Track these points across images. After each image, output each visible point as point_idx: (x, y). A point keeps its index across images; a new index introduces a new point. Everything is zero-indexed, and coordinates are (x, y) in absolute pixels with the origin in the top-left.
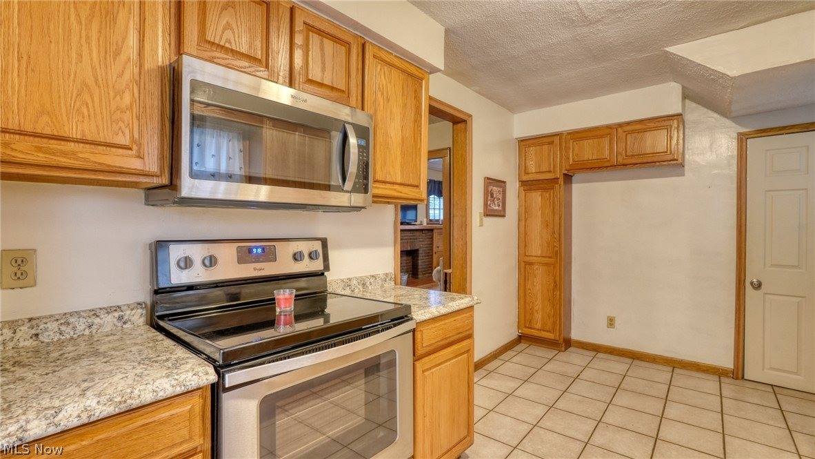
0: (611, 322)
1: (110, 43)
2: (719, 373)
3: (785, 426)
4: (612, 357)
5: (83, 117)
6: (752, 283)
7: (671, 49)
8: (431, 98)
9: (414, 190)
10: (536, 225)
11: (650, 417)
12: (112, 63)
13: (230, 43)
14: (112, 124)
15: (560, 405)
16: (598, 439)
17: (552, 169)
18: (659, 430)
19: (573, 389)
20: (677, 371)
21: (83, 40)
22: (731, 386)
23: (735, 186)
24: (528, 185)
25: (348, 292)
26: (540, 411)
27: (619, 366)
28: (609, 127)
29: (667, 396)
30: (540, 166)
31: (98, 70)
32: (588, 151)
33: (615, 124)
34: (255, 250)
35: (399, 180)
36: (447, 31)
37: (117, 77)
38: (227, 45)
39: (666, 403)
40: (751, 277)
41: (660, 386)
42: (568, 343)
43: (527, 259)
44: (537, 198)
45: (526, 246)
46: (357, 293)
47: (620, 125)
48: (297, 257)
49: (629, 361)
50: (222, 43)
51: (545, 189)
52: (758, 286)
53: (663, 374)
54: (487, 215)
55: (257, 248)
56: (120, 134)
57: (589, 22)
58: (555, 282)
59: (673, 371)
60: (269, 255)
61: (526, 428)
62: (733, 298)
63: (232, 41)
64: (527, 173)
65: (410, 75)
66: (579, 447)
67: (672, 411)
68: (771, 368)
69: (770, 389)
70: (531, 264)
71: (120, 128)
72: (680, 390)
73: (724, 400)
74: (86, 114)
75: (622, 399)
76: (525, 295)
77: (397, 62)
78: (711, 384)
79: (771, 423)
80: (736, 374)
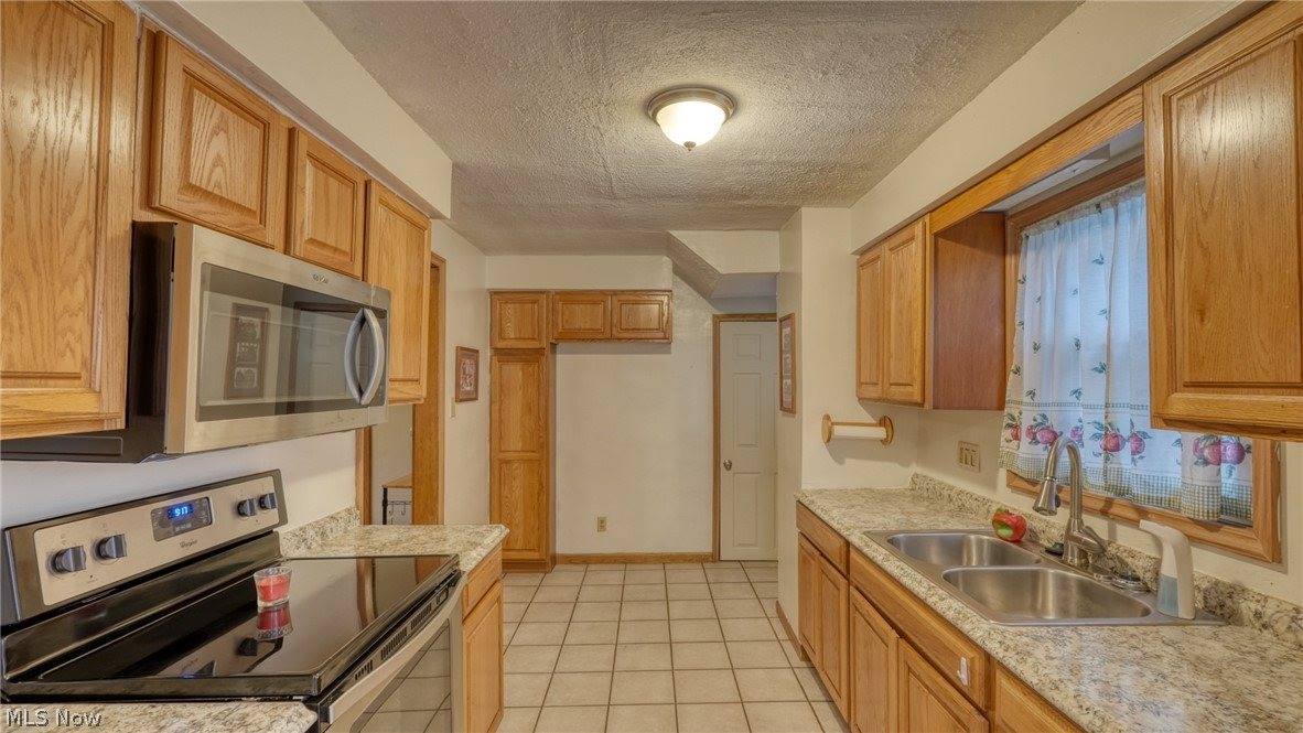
0: (602, 524)
1: (58, 195)
2: (700, 559)
3: (753, 596)
4: (604, 567)
5: (11, 331)
6: (725, 464)
7: (675, 233)
8: (433, 255)
9: (414, 385)
10: (515, 408)
11: (658, 623)
12: (61, 229)
13: (220, 188)
14: (55, 339)
15: (571, 639)
16: (622, 663)
17: (536, 336)
18: (670, 633)
19: (578, 615)
20: (668, 566)
21: (16, 192)
22: (713, 571)
24: (503, 354)
25: (302, 552)
26: (552, 654)
27: (613, 576)
28: (603, 293)
29: (667, 596)
30: (520, 332)
31: (38, 243)
32: (582, 318)
33: (610, 291)
34: (177, 512)
35: (401, 376)
36: (456, 166)
37: (67, 255)
38: (216, 192)
39: (668, 604)
40: (724, 459)
41: (658, 587)
42: (554, 560)
43: (502, 456)
44: (515, 372)
45: (501, 438)
46: (316, 551)
47: (615, 293)
48: (240, 510)
49: (622, 567)
50: (210, 189)
51: (527, 361)
52: (729, 466)
53: (655, 574)
54: (461, 401)
55: (180, 506)
56: (68, 354)
57: (613, 196)
58: (541, 484)
59: (664, 567)
60: (199, 516)
61: (545, 679)
62: (711, 481)
63: (223, 185)
64: (502, 338)
65: (414, 224)
66: (606, 678)
67: (675, 611)
68: (739, 545)
69: (739, 565)
70: (508, 462)
71: (68, 344)
72: (676, 586)
73: (711, 585)
74: (16, 325)
75: (630, 612)
76: (501, 505)
77: (401, 207)
78: (695, 573)
79: (747, 596)
80: (715, 557)
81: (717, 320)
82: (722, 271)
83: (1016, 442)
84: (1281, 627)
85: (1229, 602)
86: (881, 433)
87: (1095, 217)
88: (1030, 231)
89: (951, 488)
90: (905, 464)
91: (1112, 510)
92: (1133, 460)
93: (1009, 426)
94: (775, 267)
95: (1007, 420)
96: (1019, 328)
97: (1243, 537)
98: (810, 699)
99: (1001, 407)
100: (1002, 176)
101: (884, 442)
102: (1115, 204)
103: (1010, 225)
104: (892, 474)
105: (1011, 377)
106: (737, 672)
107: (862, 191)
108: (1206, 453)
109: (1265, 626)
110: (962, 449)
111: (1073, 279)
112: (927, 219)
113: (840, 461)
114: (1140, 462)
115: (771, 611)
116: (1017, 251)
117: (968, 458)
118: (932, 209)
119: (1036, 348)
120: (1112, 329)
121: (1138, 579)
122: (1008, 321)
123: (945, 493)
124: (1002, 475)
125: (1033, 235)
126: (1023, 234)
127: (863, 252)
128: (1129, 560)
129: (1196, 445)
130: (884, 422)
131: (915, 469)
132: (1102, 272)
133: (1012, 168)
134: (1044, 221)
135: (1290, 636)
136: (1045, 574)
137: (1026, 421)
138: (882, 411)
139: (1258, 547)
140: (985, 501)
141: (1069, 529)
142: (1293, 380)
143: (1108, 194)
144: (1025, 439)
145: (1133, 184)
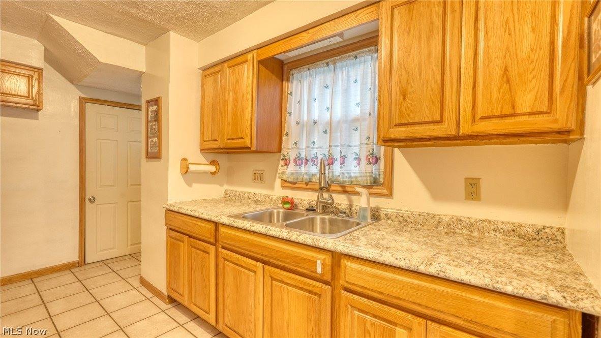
2: (68, 267)
3: (120, 279)
6: (90, 199)
11: (40, 322)
18: (55, 327)
20: (35, 280)
22: (81, 272)
23: (78, 133)
29: (43, 301)
39: (45, 306)
40: (89, 196)
41: (30, 298)
52: (92, 201)
53: (26, 288)
59: (33, 282)
62: (77, 212)
67: (54, 308)
68: (101, 251)
69: (102, 264)
72: (50, 291)
73: (83, 282)
78: (67, 277)
79: (115, 280)
80: (82, 262)
81: (83, 102)
82: (101, 60)
83: (286, 166)
84: (393, 217)
85: (377, 213)
86: (213, 168)
87: (326, 68)
88: (295, 71)
89: (249, 193)
90: (221, 185)
91: (331, 189)
92: (341, 167)
93: (283, 159)
94: (142, 68)
95: (282, 157)
96: (288, 115)
97: (380, 189)
98: (181, 324)
99: (280, 151)
100: (304, 34)
101: (213, 173)
102: (334, 64)
103: (286, 67)
104: (215, 191)
105: (284, 137)
106: (125, 330)
107: (213, 32)
108: (371, 160)
109: (388, 219)
110: (255, 174)
111: (316, 93)
112: (255, 52)
113: (190, 185)
114: (344, 168)
115: (137, 283)
116: (288, 80)
117: (258, 177)
118: (260, 47)
119: (298, 123)
120: (333, 115)
121: (345, 213)
122: (283, 111)
123: (246, 196)
124: (278, 182)
125: (296, 74)
126: (291, 72)
127: (205, 69)
128: (339, 207)
129: (367, 157)
130: (213, 163)
131: (226, 187)
132: (328, 91)
133: (310, 31)
134: (302, 68)
135: (396, 219)
136: (316, 218)
137: (292, 156)
138: (212, 157)
139: (385, 191)
140: (269, 196)
141: (318, 199)
142: (437, 120)
143: (332, 59)
144: (292, 164)
145: (343, 56)
